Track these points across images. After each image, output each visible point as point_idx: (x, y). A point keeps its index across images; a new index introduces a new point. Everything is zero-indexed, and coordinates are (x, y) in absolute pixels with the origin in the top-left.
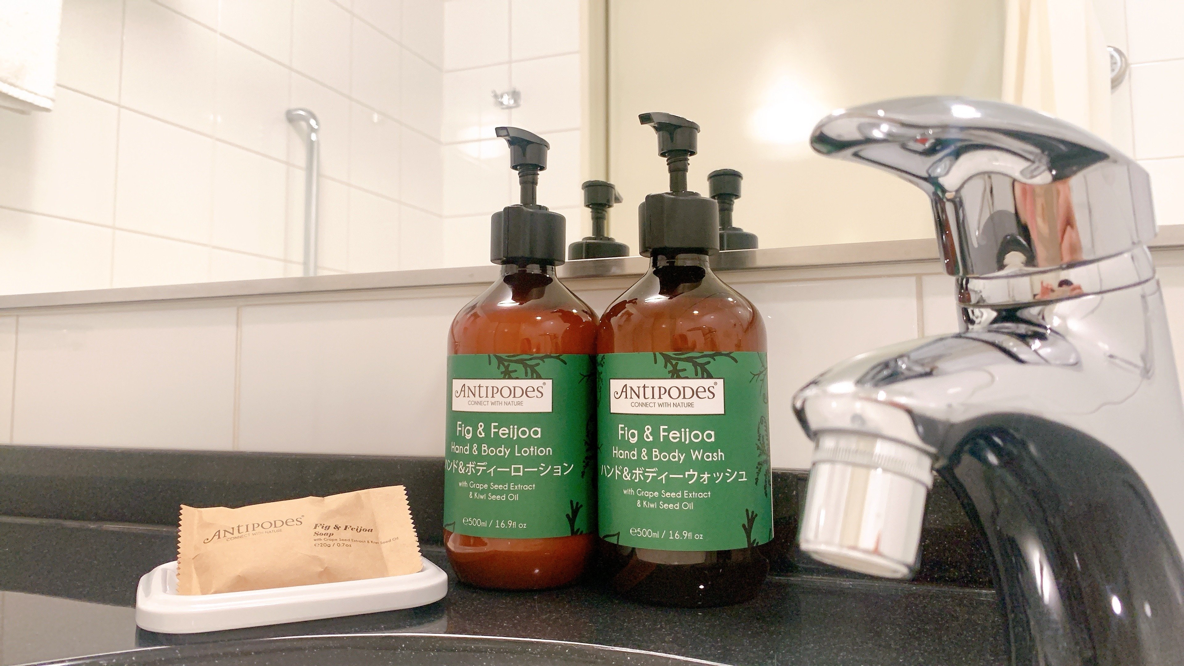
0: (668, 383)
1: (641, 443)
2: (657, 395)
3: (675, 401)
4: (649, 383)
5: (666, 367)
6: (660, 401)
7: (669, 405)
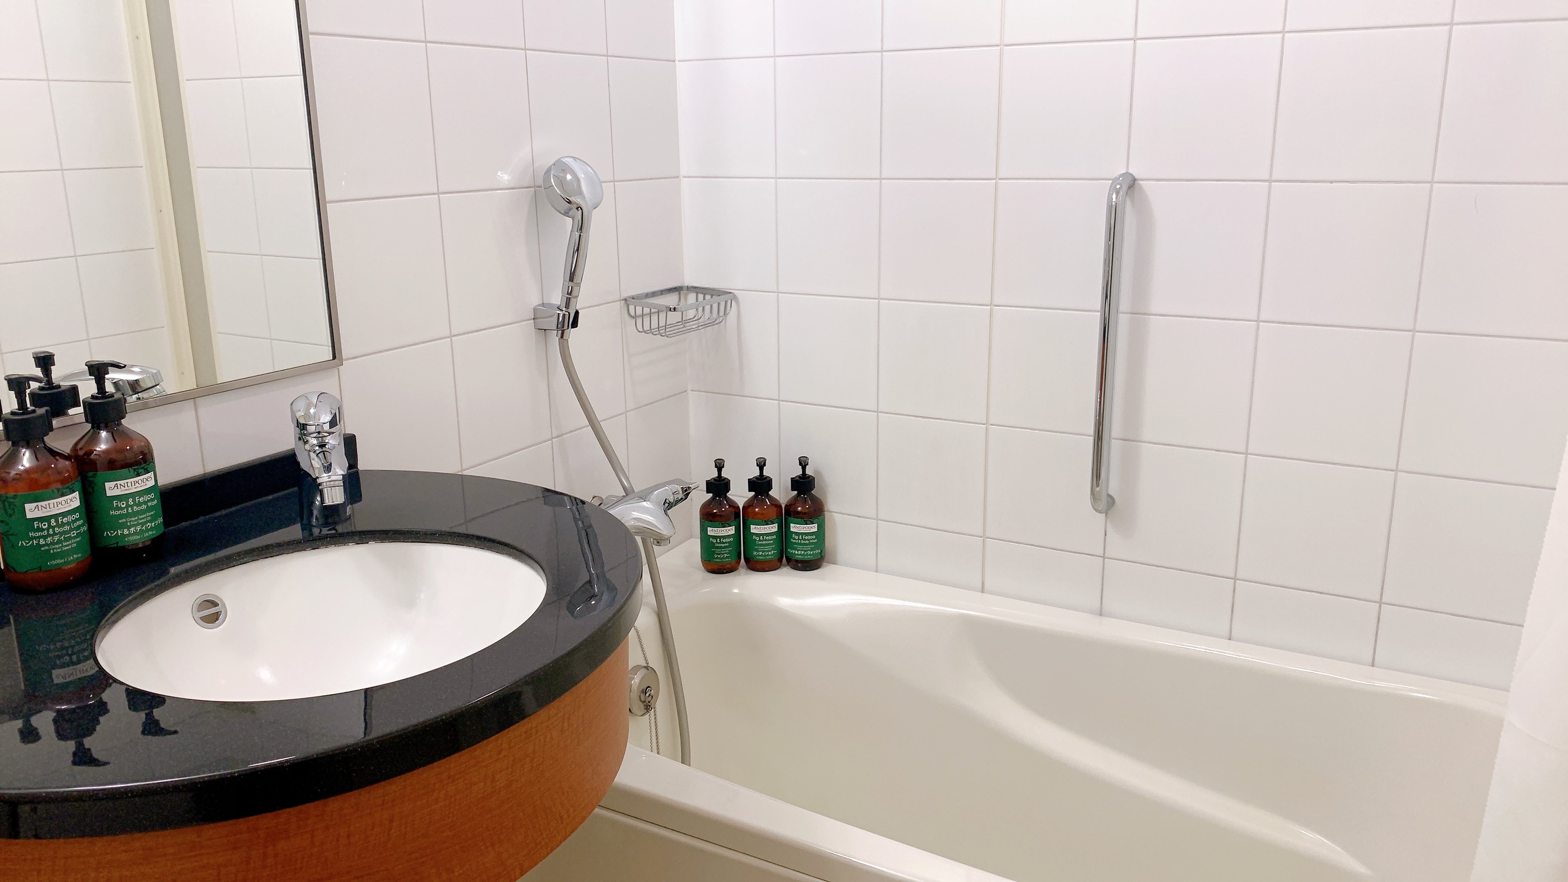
0: (137, 479)
1: (128, 506)
4: (129, 481)
5: (140, 472)
6: (135, 487)
7: (139, 487)
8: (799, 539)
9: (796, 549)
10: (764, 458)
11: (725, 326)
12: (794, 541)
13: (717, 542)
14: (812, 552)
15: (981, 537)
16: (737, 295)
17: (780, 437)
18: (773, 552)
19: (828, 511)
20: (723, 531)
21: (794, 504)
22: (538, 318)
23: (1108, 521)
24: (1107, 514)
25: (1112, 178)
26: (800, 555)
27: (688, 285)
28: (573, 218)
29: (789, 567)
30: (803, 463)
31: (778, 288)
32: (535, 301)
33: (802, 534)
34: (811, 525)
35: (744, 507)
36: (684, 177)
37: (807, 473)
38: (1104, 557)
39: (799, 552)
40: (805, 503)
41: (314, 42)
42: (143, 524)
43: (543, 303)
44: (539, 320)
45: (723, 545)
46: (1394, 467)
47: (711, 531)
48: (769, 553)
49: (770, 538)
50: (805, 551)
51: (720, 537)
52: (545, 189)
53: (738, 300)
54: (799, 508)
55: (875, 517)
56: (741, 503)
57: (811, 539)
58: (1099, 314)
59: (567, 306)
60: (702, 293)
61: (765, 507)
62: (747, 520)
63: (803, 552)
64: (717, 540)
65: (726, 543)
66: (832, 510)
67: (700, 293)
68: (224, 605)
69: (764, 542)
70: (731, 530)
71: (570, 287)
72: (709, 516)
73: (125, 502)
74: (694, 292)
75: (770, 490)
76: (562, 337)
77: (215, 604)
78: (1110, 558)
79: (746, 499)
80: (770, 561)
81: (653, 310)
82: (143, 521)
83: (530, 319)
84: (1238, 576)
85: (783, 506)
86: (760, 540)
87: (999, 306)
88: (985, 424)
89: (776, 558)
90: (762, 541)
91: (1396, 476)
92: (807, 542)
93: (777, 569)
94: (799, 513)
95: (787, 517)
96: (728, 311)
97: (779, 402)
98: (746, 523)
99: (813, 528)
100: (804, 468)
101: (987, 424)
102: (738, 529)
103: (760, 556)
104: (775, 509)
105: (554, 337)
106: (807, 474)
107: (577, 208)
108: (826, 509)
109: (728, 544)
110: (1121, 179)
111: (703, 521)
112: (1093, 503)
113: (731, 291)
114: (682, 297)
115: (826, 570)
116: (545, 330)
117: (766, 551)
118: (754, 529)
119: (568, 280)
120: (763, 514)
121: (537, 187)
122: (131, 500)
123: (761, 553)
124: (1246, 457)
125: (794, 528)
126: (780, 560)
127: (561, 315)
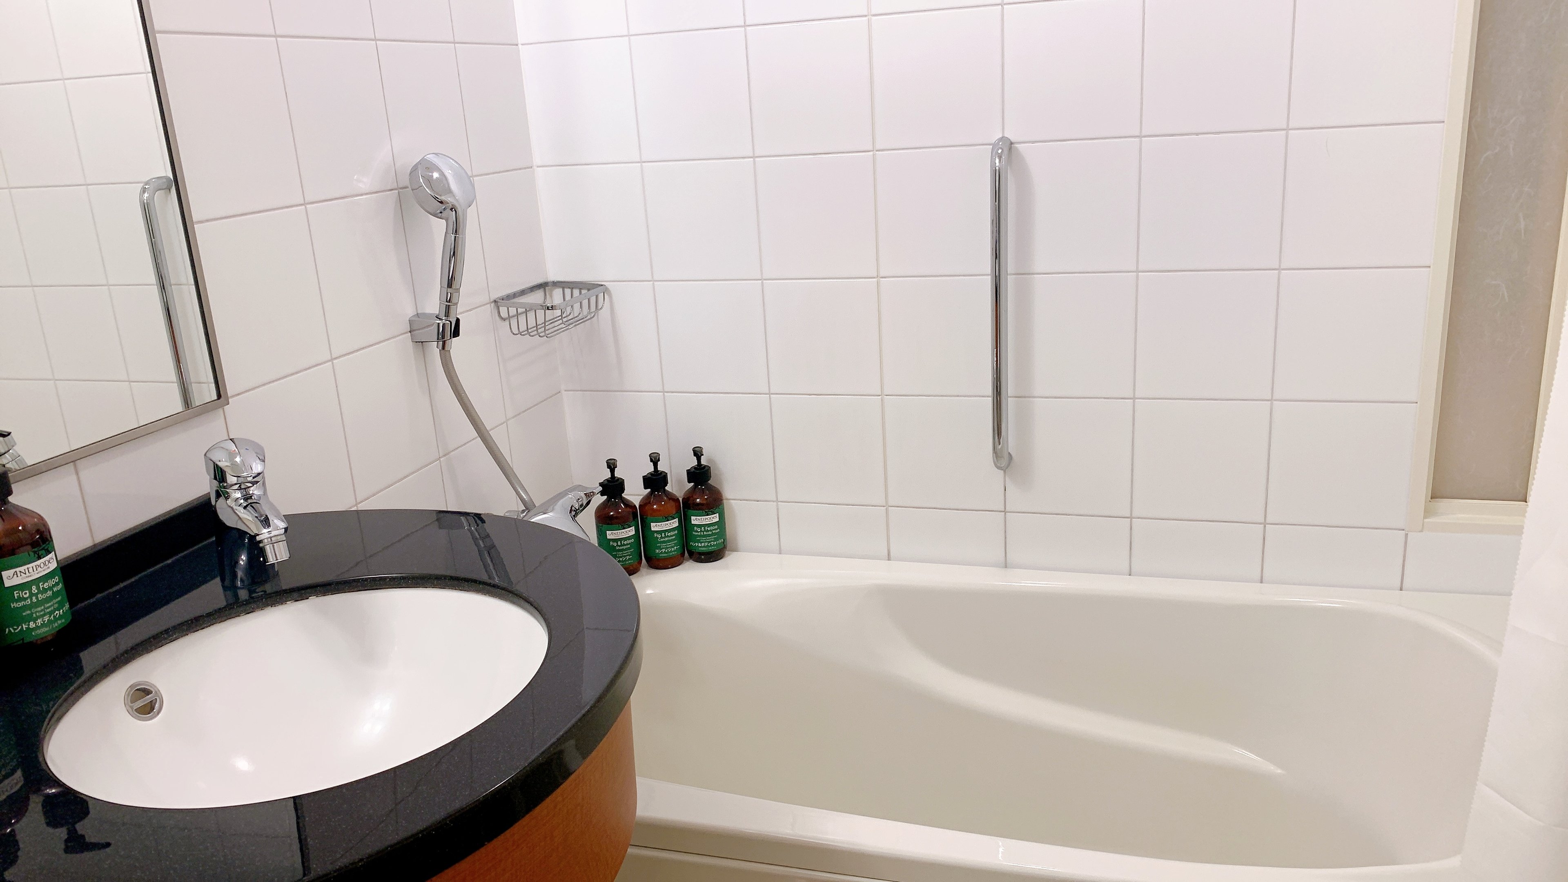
0: (38, 562)
1: (31, 595)
2: (35, 569)
3: (44, 569)
4: (30, 566)
5: (35, 556)
6: (37, 572)
7: (41, 572)
8: (701, 531)
9: (699, 541)
10: (658, 453)
11: (598, 320)
12: (697, 534)
13: (617, 545)
14: (715, 543)
15: (884, 506)
16: (610, 289)
17: (667, 430)
18: (675, 547)
19: (727, 499)
20: (623, 532)
21: (692, 496)
22: (414, 330)
23: (1006, 476)
24: (1005, 472)
25: (991, 143)
26: (704, 547)
27: (553, 280)
28: (447, 221)
29: (691, 561)
30: (698, 453)
31: (652, 277)
32: (410, 312)
33: (704, 525)
34: (713, 516)
35: (640, 506)
36: (538, 167)
37: (702, 463)
38: (1005, 512)
39: (703, 544)
40: (703, 493)
41: (162, 42)
42: (50, 613)
43: (417, 314)
44: (417, 332)
45: (625, 547)
46: (1270, 398)
47: (610, 535)
48: (671, 548)
49: (672, 533)
50: (709, 542)
51: (621, 539)
52: (412, 190)
53: (611, 294)
54: (698, 500)
55: (775, 499)
56: (636, 501)
57: (714, 530)
58: (990, 277)
59: (447, 314)
60: (569, 288)
61: (663, 503)
62: (646, 518)
63: (706, 544)
64: (617, 544)
65: (627, 544)
66: (729, 498)
67: (567, 288)
68: (158, 693)
69: (666, 539)
70: (631, 531)
71: (449, 294)
72: (605, 519)
73: (27, 592)
74: (560, 287)
75: (667, 485)
76: (443, 348)
77: (147, 692)
78: (1011, 512)
79: (642, 497)
80: (671, 558)
81: (520, 310)
82: (50, 609)
83: (406, 333)
84: (1133, 515)
85: (681, 500)
86: (662, 537)
87: (885, 278)
88: (880, 395)
89: (679, 553)
90: (664, 538)
91: (1272, 405)
92: (710, 533)
93: (679, 565)
94: (698, 504)
95: (686, 510)
96: (600, 307)
97: (664, 394)
98: (645, 522)
99: (715, 518)
100: (699, 459)
101: (882, 395)
102: (637, 530)
103: (663, 553)
104: (672, 503)
105: (434, 349)
106: (702, 465)
107: (451, 209)
108: (724, 498)
109: (629, 546)
110: (1001, 143)
111: (600, 525)
112: (996, 461)
113: (602, 283)
114: (547, 294)
115: (730, 558)
116: (422, 342)
117: (669, 547)
118: (654, 527)
119: (446, 286)
120: (659, 511)
121: (401, 188)
122: (34, 588)
123: (663, 550)
124: (1134, 402)
125: (695, 520)
126: (683, 554)
127: (441, 325)
